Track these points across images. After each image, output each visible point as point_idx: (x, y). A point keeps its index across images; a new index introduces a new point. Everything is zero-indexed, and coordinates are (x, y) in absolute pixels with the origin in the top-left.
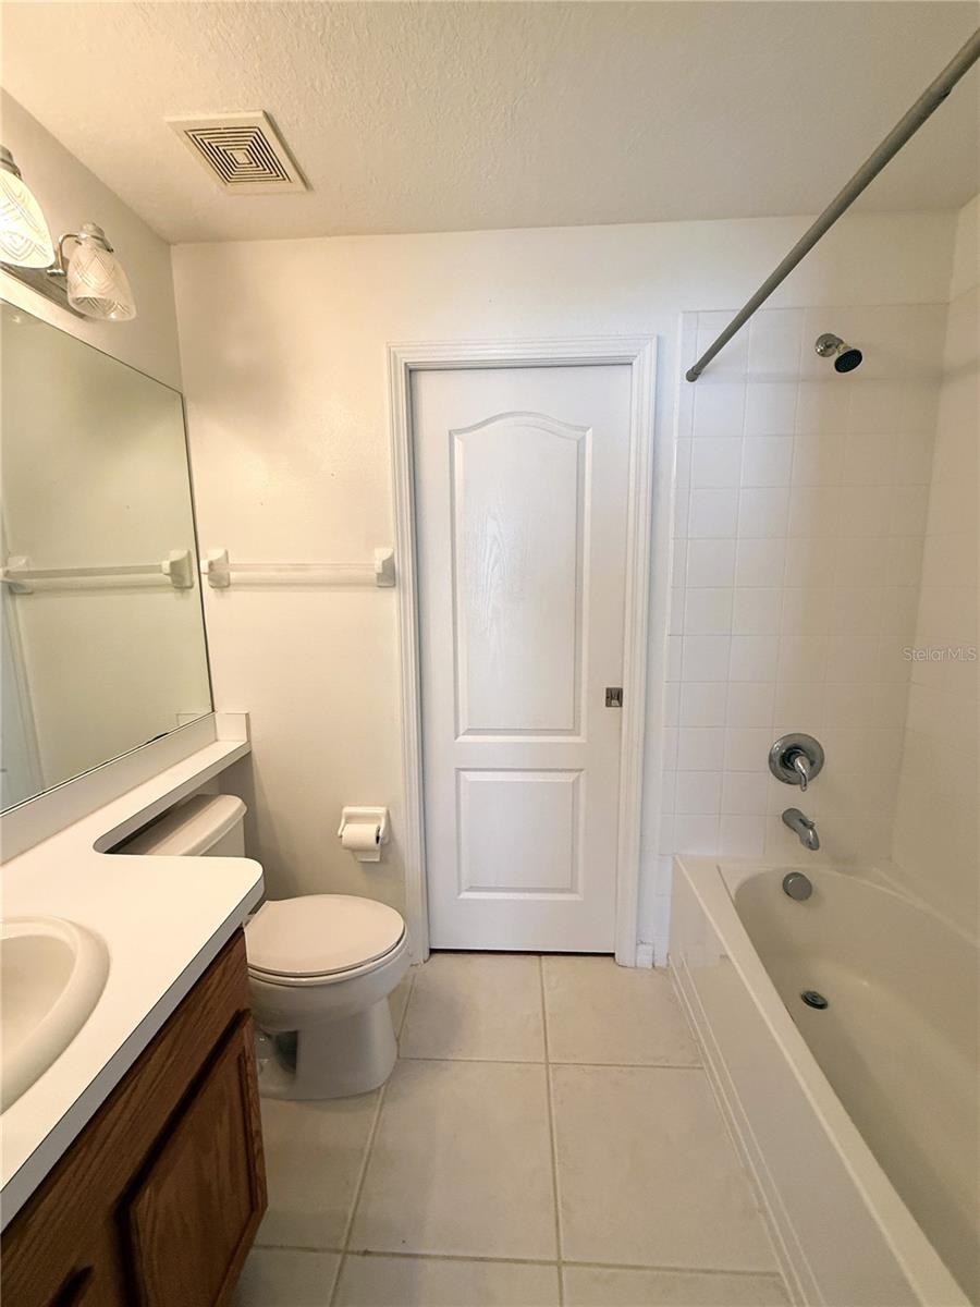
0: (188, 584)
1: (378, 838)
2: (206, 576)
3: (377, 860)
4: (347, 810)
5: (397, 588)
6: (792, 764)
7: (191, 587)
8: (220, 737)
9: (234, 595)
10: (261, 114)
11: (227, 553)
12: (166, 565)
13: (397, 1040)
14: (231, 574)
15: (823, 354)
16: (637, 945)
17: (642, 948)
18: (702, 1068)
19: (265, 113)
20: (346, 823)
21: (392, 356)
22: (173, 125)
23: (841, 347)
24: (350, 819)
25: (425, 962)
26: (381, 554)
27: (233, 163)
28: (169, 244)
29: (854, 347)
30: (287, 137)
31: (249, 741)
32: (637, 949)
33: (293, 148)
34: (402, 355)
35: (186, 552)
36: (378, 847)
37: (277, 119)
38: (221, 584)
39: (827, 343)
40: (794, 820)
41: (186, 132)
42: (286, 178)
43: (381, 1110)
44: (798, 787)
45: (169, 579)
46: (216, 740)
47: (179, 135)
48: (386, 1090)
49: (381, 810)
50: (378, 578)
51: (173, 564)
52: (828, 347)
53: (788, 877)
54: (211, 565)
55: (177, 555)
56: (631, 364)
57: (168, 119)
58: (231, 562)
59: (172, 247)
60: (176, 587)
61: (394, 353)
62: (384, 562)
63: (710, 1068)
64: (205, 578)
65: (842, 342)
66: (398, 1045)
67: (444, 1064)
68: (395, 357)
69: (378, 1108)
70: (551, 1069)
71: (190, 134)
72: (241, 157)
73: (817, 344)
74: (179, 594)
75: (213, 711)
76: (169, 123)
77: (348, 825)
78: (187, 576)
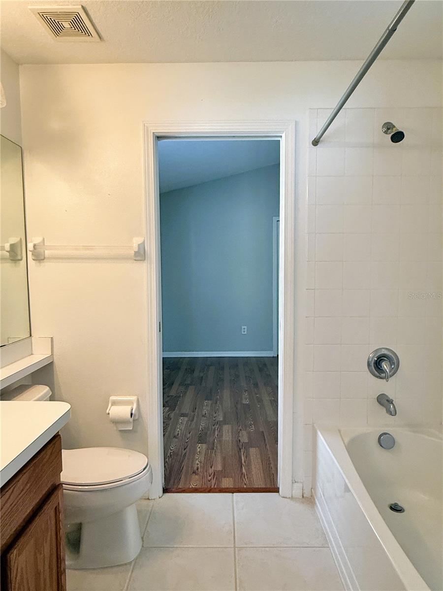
0: (19, 258)
1: (132, 414)
2: (31, 253)
3: (131, 429)
4: (113, 398)
5: (146, 261)
6: (381, 367)
7: (21, 260)
8: (34, 352)
9: (47, 265)
10: (80, 7)
11: (44, 239)
12: (7, 246)
13: (142, 538)
14: (46, 251)
15: (386, 132)
16: (293, 483)
17: (295, 485)
18: (328, 547)
19: (82, 6)
20: (112, 405)
21: (146, 130)
22: (32, 10)
23: (394, 129)
24: (114, 403)
25: (160, 498)
26: (137, 241)
27: (63, 27)
28: (18, 64)
29: (400, 130)
30: (92, 16)
31: (52, 354)
32: (292, 486)
33: (95, 21)
34: (151, 128)
35: (19, 239)
36: (131, 420)
37: (88, 9)
38: (39, 258)
39: (388, 127)
40: (384, 401)
41: (38, 13)
42: (90, 35)
43: (132, 573)
44: (385, 380)
45: (8, 254)
46: (32, 354)
47: (34, 14)
48: (135, 564)
49: (134, 398)
50: (135, 254)
51: (12, 246)
52: (388, 129)
53: (381, 436)
54: (35, 246)
55: (14, 240)
56: (281, 136)
57: (30, 7)
58: (46, 244)
59: (20, 66)
60: (12, 260)
61: (147, 127)
62: (139, 245)
63: (333, 547)
64: (30, 254)
65: (394, 127)
66: (143, 541)
67: (171, 549)
68: (147, 130)
69: (130, 572)
70: (236, 550)
71: (41, 14)
72: (66, 25)
73: (383, 127)
74: (13, 264)
75: (31, 336)
76: (30, 9)
77: (112, 407)
78: (19, 252)
